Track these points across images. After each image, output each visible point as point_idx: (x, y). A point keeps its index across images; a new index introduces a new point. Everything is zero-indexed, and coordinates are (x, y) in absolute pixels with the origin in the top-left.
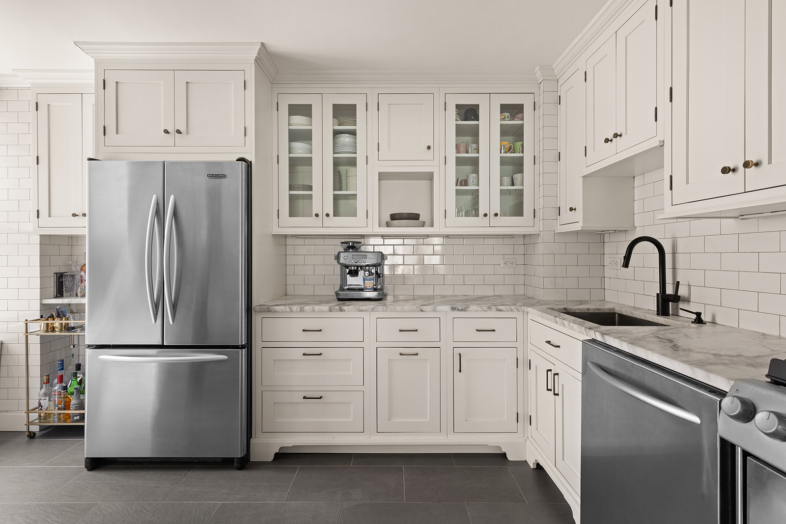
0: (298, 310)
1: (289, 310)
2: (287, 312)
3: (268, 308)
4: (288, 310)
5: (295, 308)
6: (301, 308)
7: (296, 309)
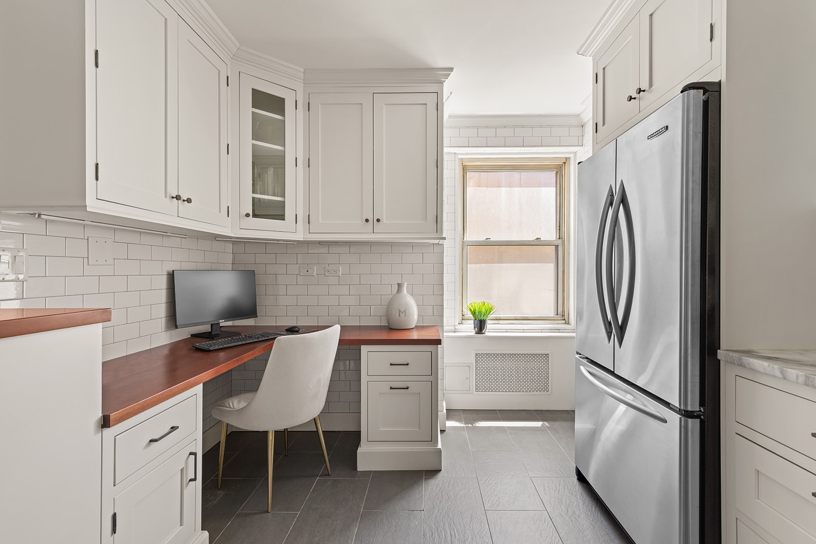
0: (801, 379)
1: (780, 375)
2: (773, 376)
3: (740, 359)
4: (778, 373)
5: (793, 372)
6: (807, 377)
7: (794, 377)
